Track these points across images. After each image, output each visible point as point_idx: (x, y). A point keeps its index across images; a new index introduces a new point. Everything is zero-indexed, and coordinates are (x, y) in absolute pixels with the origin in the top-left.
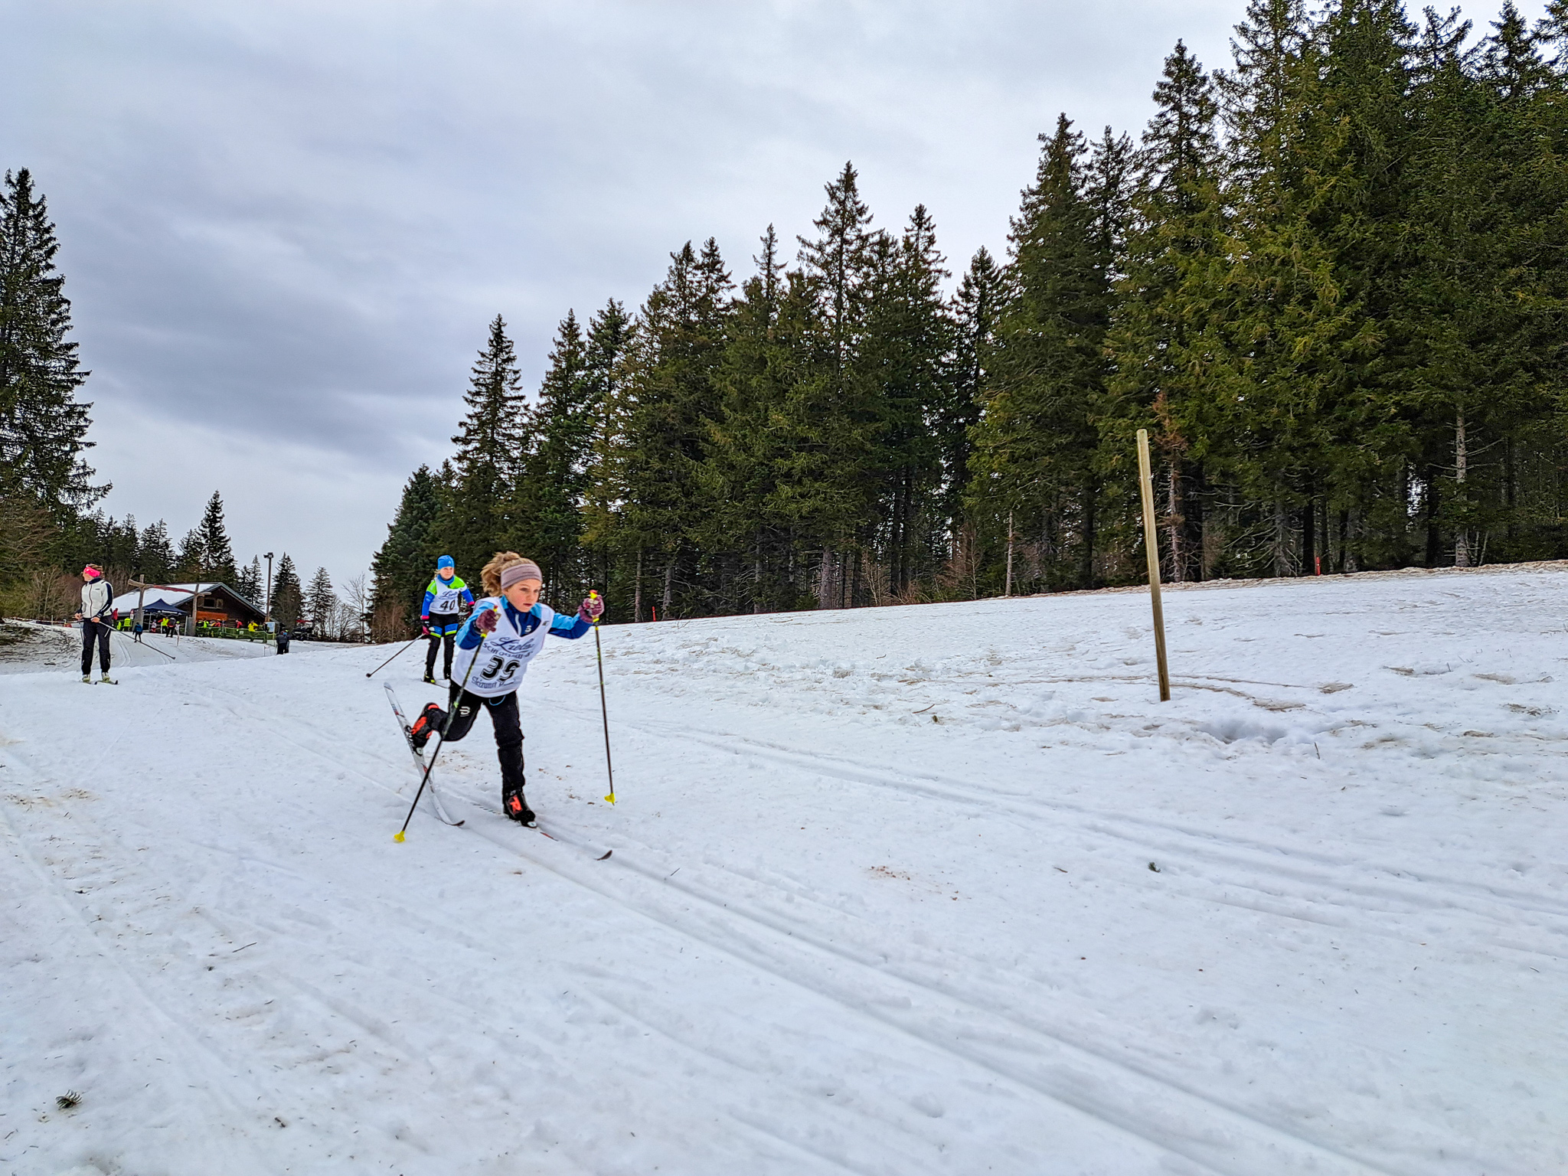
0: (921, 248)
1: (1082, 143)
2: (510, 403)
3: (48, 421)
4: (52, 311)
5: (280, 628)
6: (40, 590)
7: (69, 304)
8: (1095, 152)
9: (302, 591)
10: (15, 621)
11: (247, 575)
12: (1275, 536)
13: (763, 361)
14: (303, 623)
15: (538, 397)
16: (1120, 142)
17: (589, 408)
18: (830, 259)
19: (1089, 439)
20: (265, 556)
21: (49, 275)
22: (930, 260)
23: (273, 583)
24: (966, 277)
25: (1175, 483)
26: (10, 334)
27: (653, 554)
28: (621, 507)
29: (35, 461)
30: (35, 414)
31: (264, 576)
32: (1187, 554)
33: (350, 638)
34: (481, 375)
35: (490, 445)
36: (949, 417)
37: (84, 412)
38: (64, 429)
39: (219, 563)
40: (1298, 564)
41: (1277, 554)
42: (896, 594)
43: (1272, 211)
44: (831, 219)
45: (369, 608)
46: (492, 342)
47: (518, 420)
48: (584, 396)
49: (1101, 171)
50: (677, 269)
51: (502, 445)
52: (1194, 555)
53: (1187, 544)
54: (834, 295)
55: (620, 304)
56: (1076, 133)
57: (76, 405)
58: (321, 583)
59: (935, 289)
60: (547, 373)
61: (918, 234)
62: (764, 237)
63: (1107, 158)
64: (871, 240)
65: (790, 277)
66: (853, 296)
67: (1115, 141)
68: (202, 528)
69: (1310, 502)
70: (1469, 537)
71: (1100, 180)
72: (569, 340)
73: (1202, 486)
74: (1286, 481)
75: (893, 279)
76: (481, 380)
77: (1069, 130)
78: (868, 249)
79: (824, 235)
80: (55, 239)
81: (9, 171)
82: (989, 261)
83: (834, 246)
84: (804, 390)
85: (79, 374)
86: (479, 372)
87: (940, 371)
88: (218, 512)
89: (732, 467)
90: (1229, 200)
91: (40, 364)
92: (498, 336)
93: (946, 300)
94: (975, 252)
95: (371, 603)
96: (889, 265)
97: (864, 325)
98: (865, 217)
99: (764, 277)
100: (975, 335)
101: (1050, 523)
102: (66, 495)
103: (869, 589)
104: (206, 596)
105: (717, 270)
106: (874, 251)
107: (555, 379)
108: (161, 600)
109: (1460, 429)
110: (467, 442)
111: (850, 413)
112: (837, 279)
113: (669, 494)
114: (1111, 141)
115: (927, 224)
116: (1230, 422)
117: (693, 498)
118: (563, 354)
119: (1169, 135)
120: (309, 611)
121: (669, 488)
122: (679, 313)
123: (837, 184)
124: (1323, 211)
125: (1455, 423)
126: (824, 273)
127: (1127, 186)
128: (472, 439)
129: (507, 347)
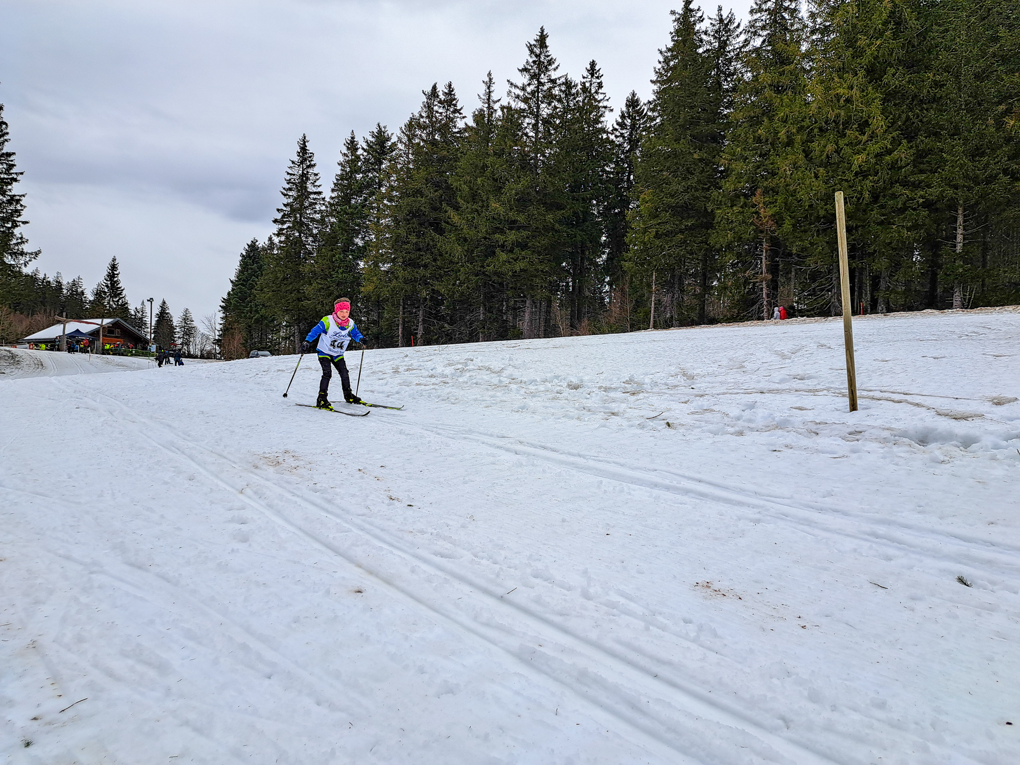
0: (593, 91)
1: (701, 15)
2: (312, 196)
5: (159, 349)
7: (7, 124)
8: (711, 24)
9: (174, 324)
11: (137, 314)
12: (832, 288)
13: (485, 168)
14: (176, 345)
15: (331, 193)
16: (728, 16)
17: (366, 200)
18: (529, 96)
19: (706, 221)
20: (148, 300)
22: (599, 99)
23: (155, 319)
24: (622, 112)
25: (766, 252)
27: (411, 300)
28: (388, 267)
31: (149, 315)
32: (772, 301)
33: (207, 356)
34: (292, 177)
35: (299, 225)
36: (610, 209)
37: (20, 200)
38: (7, 212)
39: (118, 305)
41: (833, 301)
42: (574, 330)
43: (838, 64)
44: (530, 68)
45: (219, 336)
46: (299, 153)
47: (318, 207)
48: (361, 192)
49: (715, 38)
50: (427, 102)
51: (307, 225)
54: (534, 122)
55: (385, 127)
56: (696, 8)
57: (15, 196)
58: (186, 319)
59: (602, 119)
60: (337, 175)
61: (591, 81)
62: (485, 81)
63: (720, 29)
64: (559, 82)
65: (502, 108)
66: (546, 122)
67: (724, 17)
68: (105, 281)
69: (857, 265)
70: (962, 289)
71: (715, 44)
72: (351, 152)
73: (784, 253)
75: (574, 112)
76: (292, 180)
77: (691, 6)
78: (557, 89)
79: (526, 79)
82: (637, 101)
83: (532, 87)
84: (513, 188)
85: (16, 173)
86: (291, 174)
87: (604, 177)
88: (116, 271)
89: (465, 240)
90: (807, 55)
92: (304, 149)
93: (609, 127)
94: (628, 95)
95: (221, 332)
96: (571, 101)
97: (554, 142)
98: (554, 66)
99: (485, 109)
100: (627, 151)
101: (679, 279)
102: (10, 257)
103: (557, 326)
104: (108, 327)
105: (453, 105)
106: (561, 90)
107: (342, 179)
108: (78, 330)
109: (960, 216)
110: (283, 223)
111: (545, 204)
112: (535, 110)
113: (423, 260)
114: (722, 16)
115: (598, 74)
116: (806, 210)
117: (438, 262)
118: (348, 162)
119: (769, 9)
120: (179, 338)
121: (422, 256)
122: (428, 134)
123: (535, 43)
124: (873, 65)
125: (957, 212)
126: (526, 107)
127: (733, 47)
128: (287, 221)
129: (310, 157)
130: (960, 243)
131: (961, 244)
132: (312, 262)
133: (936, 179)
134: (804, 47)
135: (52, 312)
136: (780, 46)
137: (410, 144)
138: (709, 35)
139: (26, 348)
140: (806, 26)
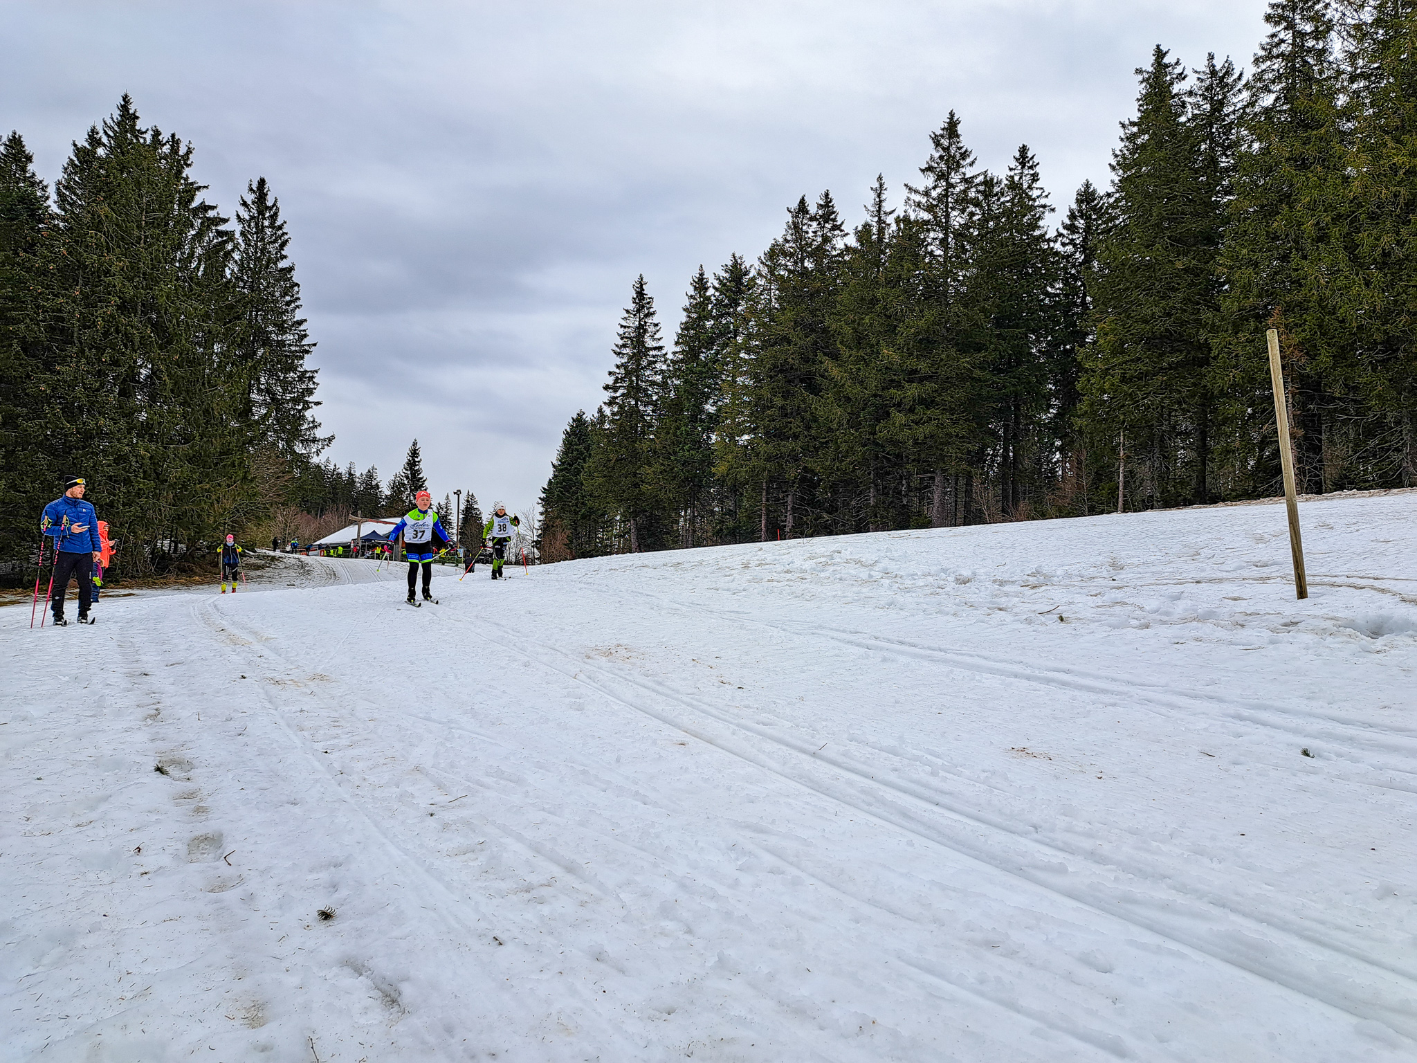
0: (1025, 186)
1: (1181, 72)
2: (651, 353)
3: (286, 384)
4: (286, 294)
5: (467, 554)
6: (282, 526)
7: (299, 287)
8: (1199, 79)
10: (264, 551)
12: (1402, 446)
13: (874, 302)
15: (674, 346)
16: (1223, 67)
17: (717, 353)
18: (934, 203)
19: (1201, 357)
20: (455, 493)
21: (282, 264)
22: (1034, 196)
23: (461, 516)
24: (1071, 211)
26: (257, 315)
27: (778, 482)
28: (747, 440)
29: (277, 419)
30: (276, 379)
31: (454, 511)
32: (1307, 468)
33: (523, 561)
34: (626, 330)
35: (635, 391)
36: (1056, 345)
37: (312, 377)
38: (298, 391)
41: (1405, 465)
42: (1007, 512)
43: (1394, 121)
44: (936, 165)
45: (538, 536)
46: (635, 299)
47: (659, 366)
48: (712, 343)
49: (1205, 98)
50: (793, 222)
51: (646, 390)
52: (1313, 468)
53: (1308, 457)
54: (941, 236)
55: (741, 258)
56: (1173, 61)
57: (306, 371)
59: (1041, 223)
60: (681, 324)
61: (1022, 173)
62: (874, 187)
63: (1211, 84)
64: (977, 181)
65: (898, 220)
66: (959, 235)
67: (1218, 68)
68: (404, 471)
71: (1204, 107)
72: (700, 293)
73: (1322, 399)
75: (998, 217)
76: (627, 334)
77: (1166, 60)
78: (973, 190)
79: (930, 180)
80: (286, 234)
81: (251, 181)
82: (1093, 192)
83: (939, 190)
84: (914, 324)
85: (309, 345)
86: (625, 327)
87: (1047, 301)
88: (417, 457)
89: (848, 399)
90: (1347, 113)
91: (280, 339)
92: (640, 294)
93: (1051, 234)
94: (1079, 186)
95: (540, 532)
96: (994, 203)
97: (971, 261)
98: (968, 160)
99: (874, 224)
100: (1081, 264)
101: (1162, 441)
102: (301, 445)
103: (981, 510)
105: (831, 220)
106: (978, 192)
107: (687, 329)
108: (374, 532)
110: (616, 389)
111: (958, 344)
112: (944, 220)
113: (791, 429)
114: (1214, 66)
115: (1031, 163)
116: (1355, 334)
117: (813, 431)
118: (695, 306)
119: (1282, 54)
121: (791, 423)
122: (796, 263)
123: (941, 132)
126: (931, 217)
127: (1233, 109)
128: (620, 386)
129: (648, 303)
132: (652, 437)
134: (1342, 100)
135: (345, 511)
136: (1302, 102)
137: (772, 277)
138: (1196, 94)
139: (316, 555)
140: (1339, 72)
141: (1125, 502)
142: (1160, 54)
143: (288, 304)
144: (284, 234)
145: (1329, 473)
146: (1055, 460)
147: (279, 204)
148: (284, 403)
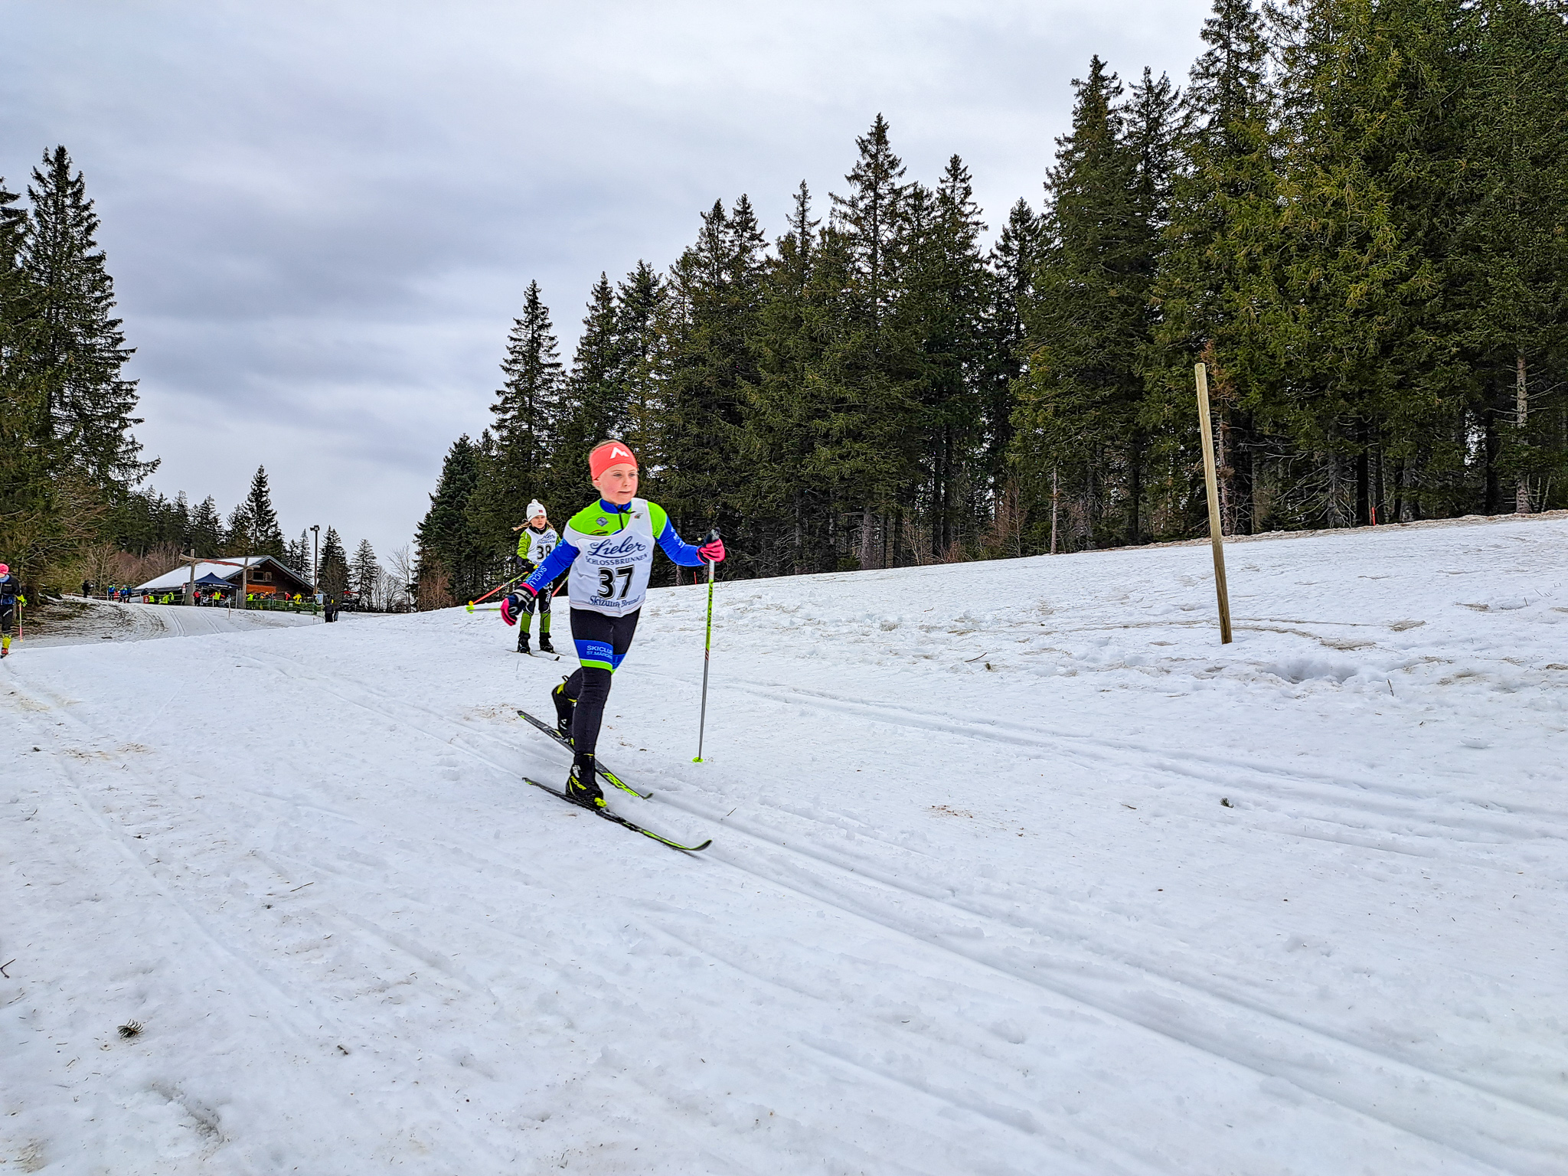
0: (957, 200)
1: (1117, 85)
2: (546, 370)
3: (97, 398)
4: (95, 289)
5: (328, 600)
6: (95, 567)
7: (111, 281)
8: (1135, 94)
9: (348, 563)
10: (72, 597)
11: (295, 549)
12: (1328, 486)
13: (798, 321)
14: (350, 594)
15: (573, 364)
16: (1160, 83)
17: (624, 371)
18: (862, 215)
19: (1133, 391)
20: (312, 529)
21: (88, 253)
22: (966, 212)
23: (320, 556)
24: (1005, 231)
25: (1224, 434)
26: (57, 314)
27: (693, 519)
28: (660, 473)
29: (85, 438)
30: (83, 392)
31: (312, 551)
32: (1237, 508)
33: (400, 608)
34: (517, 343)
35: (528, 413)
36: (990, 374)
37: (131, 389)
38: (112, 406)
39: (267, 536)
40: (1352, 515)
41: (1330, 505)
42: (938, 554)
43: (1324, 150)
44: (863, 173)
45: (414, 579)
46: (527, 308)
47: (554, 385)
48: (618, 361)
49: (1141, 115)
50: (708, 229)
51: (540, 413)
52: (1244, 508)
53: (1238, 497)
54: (869, 251)
55: (649, 266)
56: (1111, 75)
57: (122, 383)
58: (365, 555)
59: (974, 242)
60: (582, 338)
61: (954, 186)
62: (797, 195)
63: (1147, 101)
64: (905, 193)
65: (823, 232)
66: (891, 250)
67: (1154, 84)
68: (248, 502)
69: (1365, 451)
70: (1530, 483)
71: (1140, 124)
72: (602, 304)
73: (1252, 436)
74: (1339, 430)
75: (928, 234)
76: (518, 348)
77: (1103, 73)
78: (902, 203)
79: (856, 189)
80: (95, 215)
81: (46, 149)
82: (1028, 212)
83: (866, 201)
84: (841, 347)
85: (125, 351)
86: (515, 340)
87: (979, 327)
88: (264, 487)
89: (771, 429)
90: (1278, 139)
91: (88, 342)
92: (533, 302)
93: (985, 254)
94: (1014, 204)
95: (416, 574)
96: (924, 218)
97: (901, 280)
98: (898, 170)
99: (798, 236)
100: (1015, 288)
101: (1095, 479)
102: (117, 471)
103: (910, 551)
104: (255, 569)
105: (749, 228)
106: (908, 205)
107: (589, 344)
108: (211, 574)
109: (1521, 372)
110: (505, 411)
111: (888, 371)
112: (872, 235)
113: (707, 460)
114: (1150, 82)
115: (963, 175)
116: (1282, 370)
117: (732, 464)
118: (597, 318)
119: (1218, 73)
120: (356, 583)
121: (707, 454)
122: (711, 274)
123: (869, 137)
124: (1375, 150)
125: (1516, 366)
126: (858, 230)
127: (1169, 128)
128: (510, 408)
129: (543, 313)
130: (1523, 413)
131: (1525, 415)
132: (548, 466)
133: (1478, 317)
134: (1274, 125)
135: (174, 550)
136: (1235, 125)
137: (686, 287)
138: (1132, 110)
139: (140, 602)
140: (1272, 97)
141: (1058, 544)
142: (1097, 65)
143: (98, 300)
144: (91, 216)
145: (1259, 513)
146: (988, 498)
147: (84, 180)
148: (94, 420)
